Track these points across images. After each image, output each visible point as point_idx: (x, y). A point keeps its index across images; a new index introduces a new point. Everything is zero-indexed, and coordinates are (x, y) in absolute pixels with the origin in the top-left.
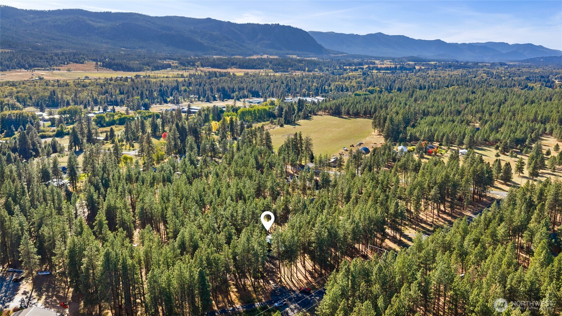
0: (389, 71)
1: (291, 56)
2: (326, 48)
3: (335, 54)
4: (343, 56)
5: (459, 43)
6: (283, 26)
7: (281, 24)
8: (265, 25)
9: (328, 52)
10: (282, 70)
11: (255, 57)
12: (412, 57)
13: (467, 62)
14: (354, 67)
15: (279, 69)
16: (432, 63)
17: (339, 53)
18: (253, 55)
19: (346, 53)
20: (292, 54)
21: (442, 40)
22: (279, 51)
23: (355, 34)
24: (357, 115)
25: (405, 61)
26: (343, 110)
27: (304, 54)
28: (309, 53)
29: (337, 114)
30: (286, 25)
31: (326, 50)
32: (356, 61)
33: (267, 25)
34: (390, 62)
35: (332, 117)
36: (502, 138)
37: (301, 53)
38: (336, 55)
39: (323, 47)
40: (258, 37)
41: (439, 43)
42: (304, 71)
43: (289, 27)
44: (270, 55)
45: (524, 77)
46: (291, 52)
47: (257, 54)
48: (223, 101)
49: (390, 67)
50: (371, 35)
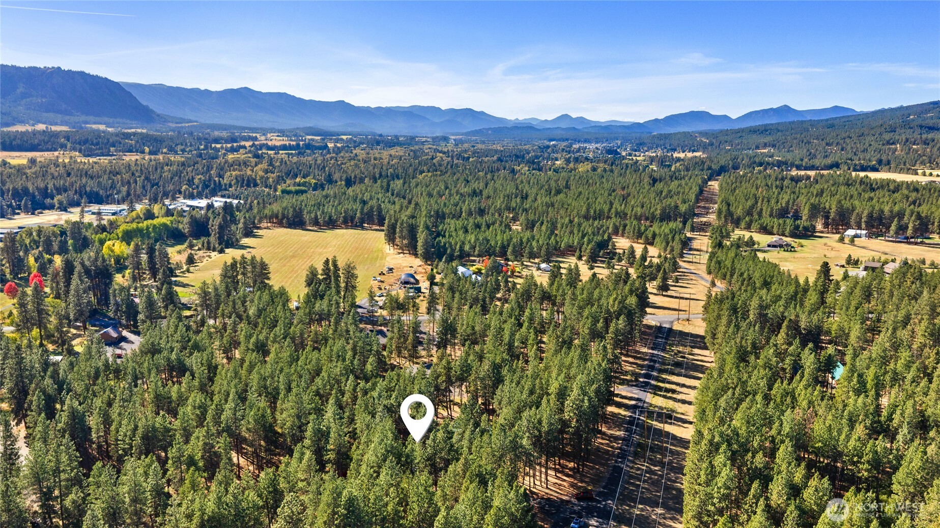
0: (294, 152)
1: (94, 126)
2: (158, 112)
3: (177, 123)
4: (192, 126)
5: (373, 106)
6: (70, 71)
7: (65, 67)
8: (30, 68)
9: (163, 119)
10: (100, 151)
11: (20, 128)
12: (310, 128)
13: (397, 137)
14: (229, 145)
15: (91, 150)
16: (344, 137)
17: (182, 121)
18: (14, 124)
19: (196, 122)
20: (95, 123)
21: (346, 101)
22: (67, 118)
23: (202, 89)
24: (331, 224)
25: (302, 134)
26: (306, 217)
27: (117, 123)
28: (128, 121)
29: (298, 225)
30: (74, 69)
31: (158, 115)
32: (224, 134)
33: (35, 68)
34: (278, 136)
35: (289, 230)
36: (575, 244)
37: (111, 120)
38: (180, 125)
39: (152, 111)
40: (18, 91)
41: (342, 106)
42: (143, 152)
43: (82, 74)
44: (52, 125)
45: (495, 158)
46: (91, 118)
47: (22, 122)
48: (33, 214)
49: (290, 144)
50: (232, 90)
